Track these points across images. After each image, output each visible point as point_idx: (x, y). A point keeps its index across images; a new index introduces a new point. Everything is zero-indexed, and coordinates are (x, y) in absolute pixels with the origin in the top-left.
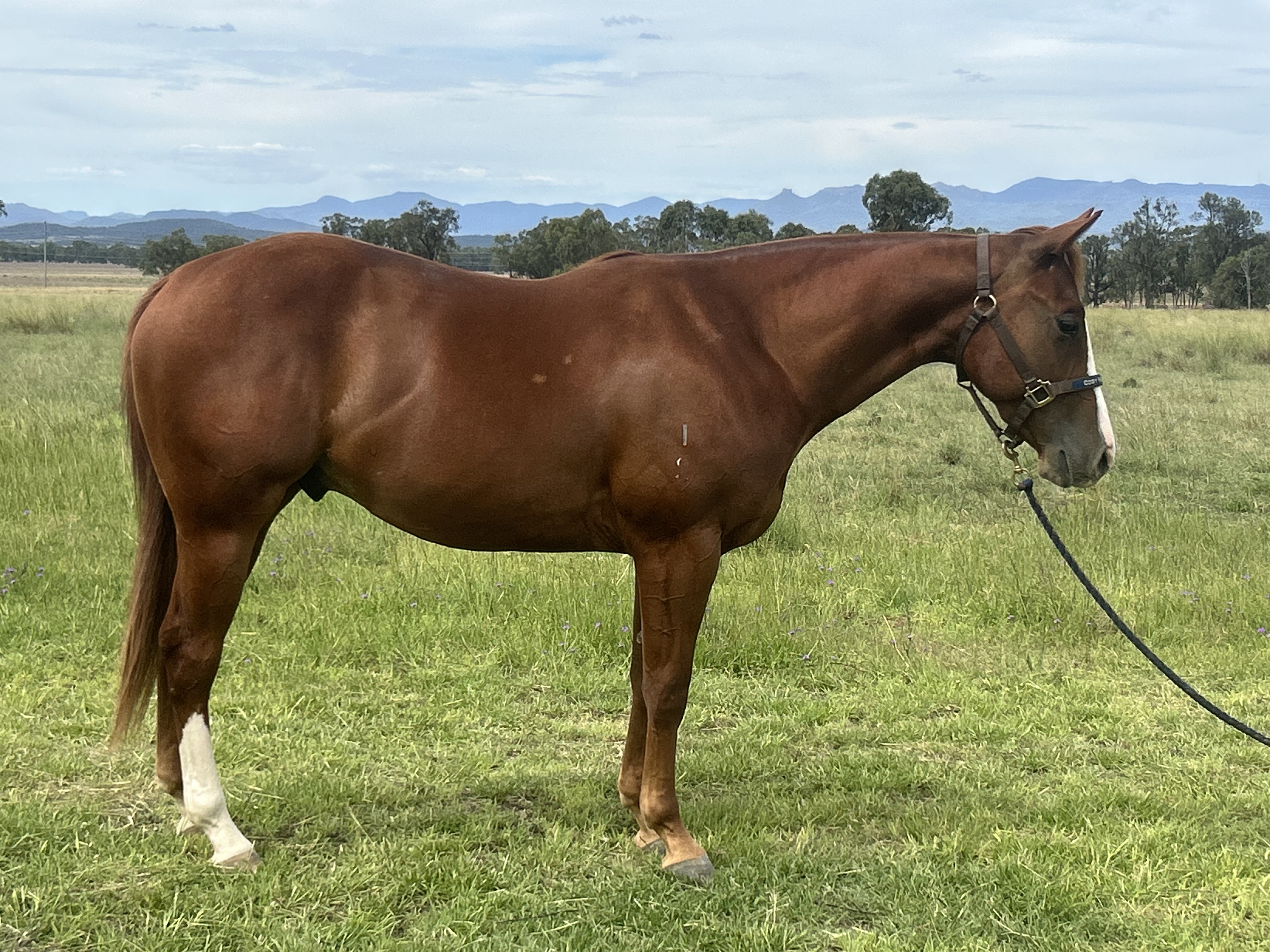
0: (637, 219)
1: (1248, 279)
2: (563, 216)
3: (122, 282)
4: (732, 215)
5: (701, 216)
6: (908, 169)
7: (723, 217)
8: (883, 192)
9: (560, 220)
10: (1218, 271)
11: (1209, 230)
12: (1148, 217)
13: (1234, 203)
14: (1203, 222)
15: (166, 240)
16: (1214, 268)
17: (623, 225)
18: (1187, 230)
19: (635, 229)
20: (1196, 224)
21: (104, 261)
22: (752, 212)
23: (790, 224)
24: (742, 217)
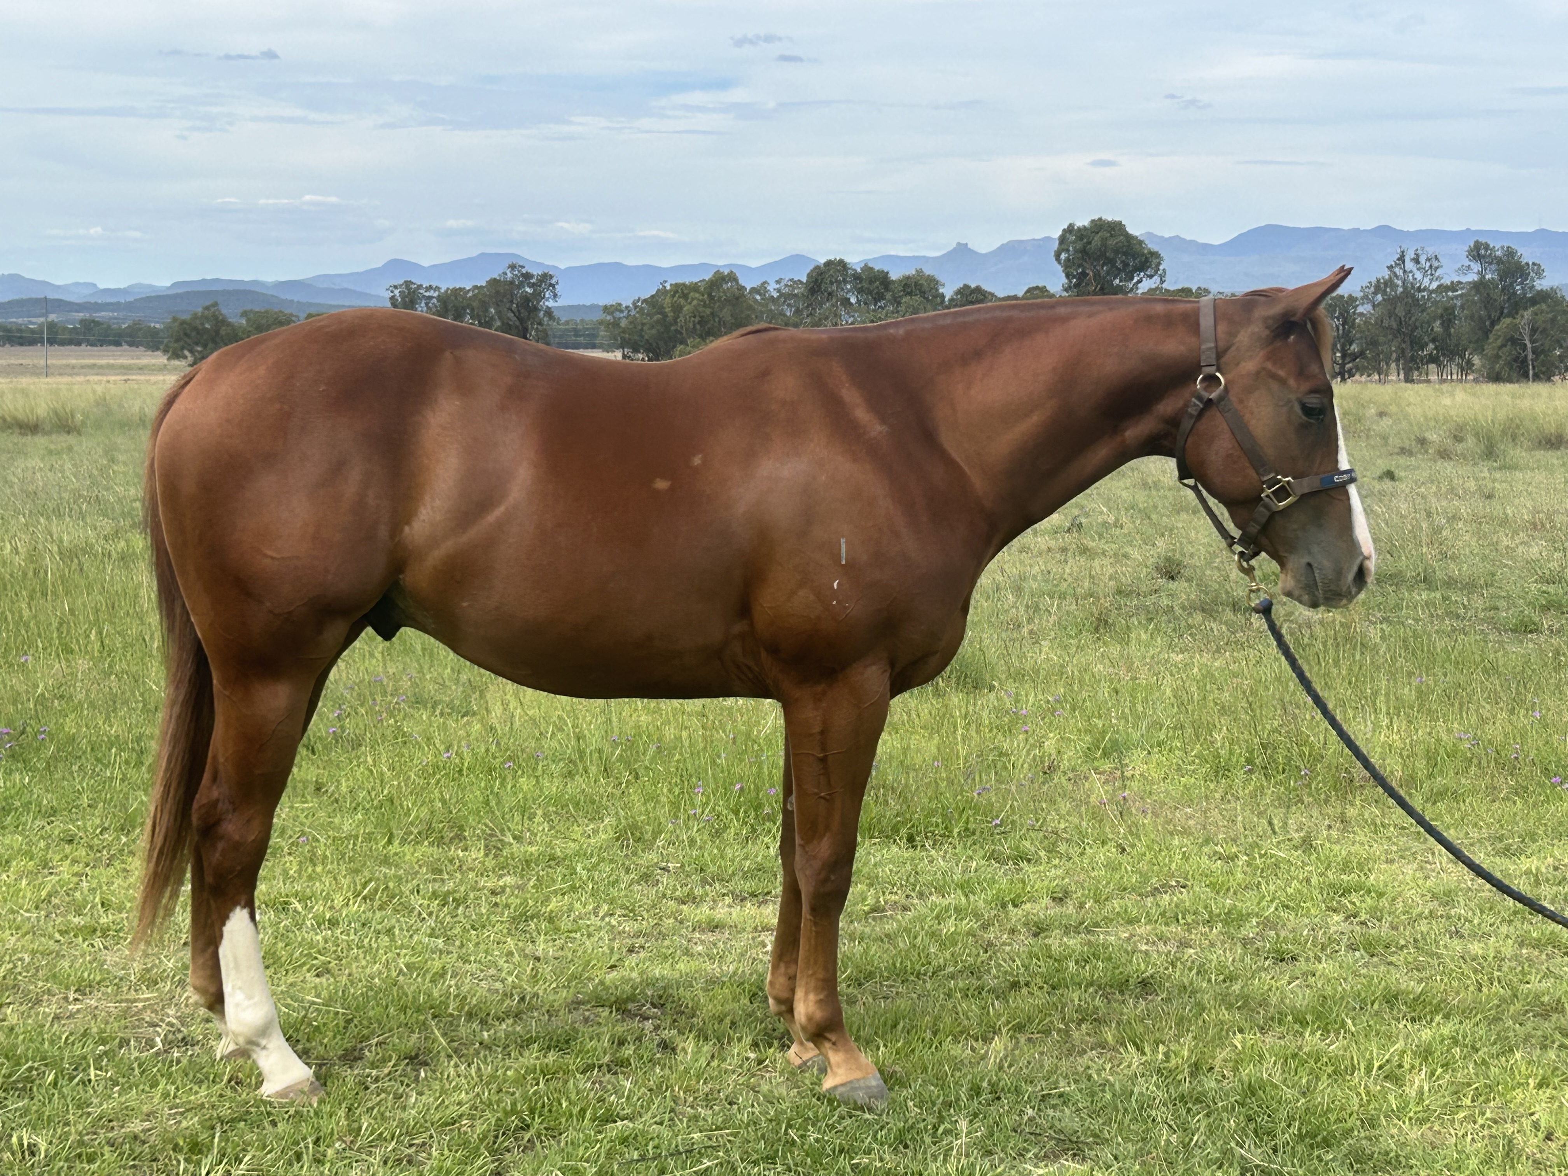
0: (778, 282)
1: (1529, 345)
2: (687, 279)
3: (141, 369)
4: (894, 276)
5: (857, 277)
6: (1109, 217)
7: (883, 279)
8: (1079, 245)
9: (684, 284)
10: (1492, 338)
11: (1479, 286)
12: (1405, 271)
13: (1510, 253)
14: (1472, 277)
15: (195, 317)
16: (1486, 333)
17: (761, 290)
18: (1453, 287)
19: (775, 295)
20: (1464, 279)
21: (118, 344)
22: (919, 272)
23: (966, 287)
24: (908, 278)
